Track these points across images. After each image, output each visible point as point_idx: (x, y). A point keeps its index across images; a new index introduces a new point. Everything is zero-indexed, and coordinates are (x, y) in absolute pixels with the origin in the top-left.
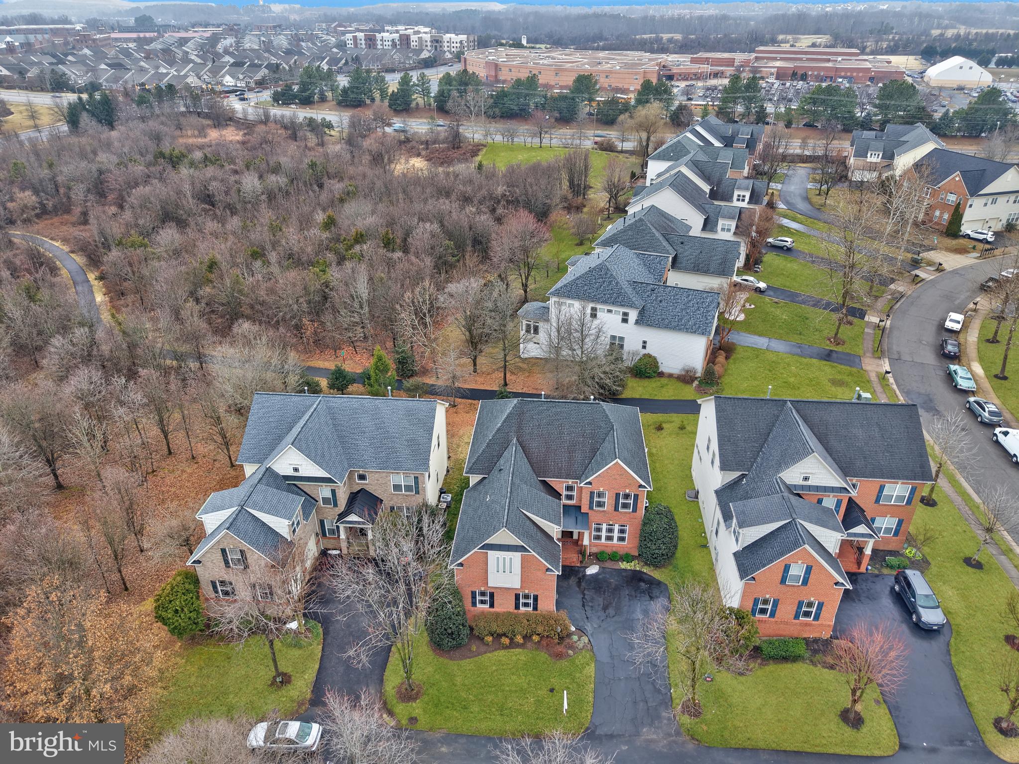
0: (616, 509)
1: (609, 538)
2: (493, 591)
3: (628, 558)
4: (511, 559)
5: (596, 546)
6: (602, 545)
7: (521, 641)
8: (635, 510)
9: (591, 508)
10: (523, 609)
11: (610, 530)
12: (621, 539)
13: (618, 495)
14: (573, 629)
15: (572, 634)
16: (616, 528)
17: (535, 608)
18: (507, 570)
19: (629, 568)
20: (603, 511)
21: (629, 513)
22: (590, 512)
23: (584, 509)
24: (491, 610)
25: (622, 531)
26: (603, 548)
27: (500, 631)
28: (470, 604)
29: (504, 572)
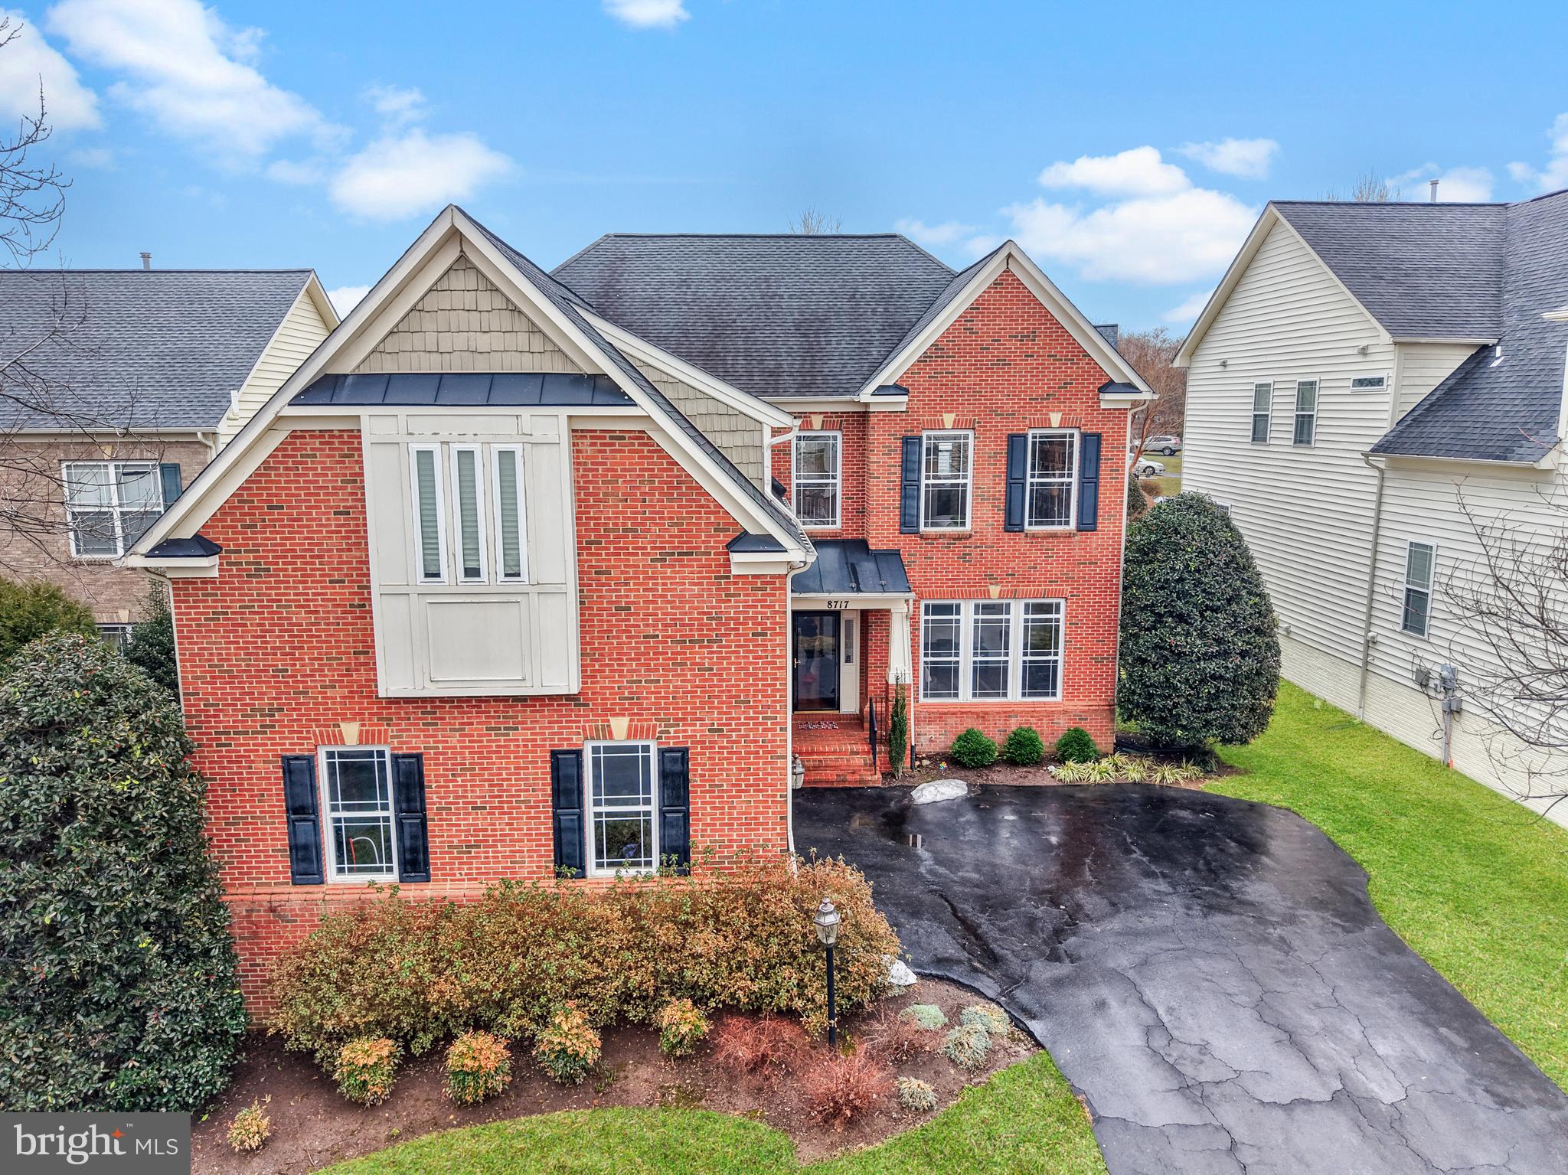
0: (1012, 524)
1: (990, 678)
2: (414, 741)
3: (1077, 747)
4: (507, 457)
5: (941, 716)
6: (962, 713)
7: (588, 1045)
8: (1088, 523)
9: (908, 525)
10: (599, 875)
11: (993, 637)
12: (1039, 679)
13: (1015, 442)
14: (902, 974)
15: (906, 997)
16: (1017, 618)
17: (679, 852)
18: (491, 560)
19: (1095, 778)
20: (959, 538)
21: (1069, 536)
22: (906, 545)
23: (882, 533)
24: (412, 892)
25: (1042, 638)
26: (970, 723)
27: (446, 990)
28: (282, 863)
29: (472, 572)
